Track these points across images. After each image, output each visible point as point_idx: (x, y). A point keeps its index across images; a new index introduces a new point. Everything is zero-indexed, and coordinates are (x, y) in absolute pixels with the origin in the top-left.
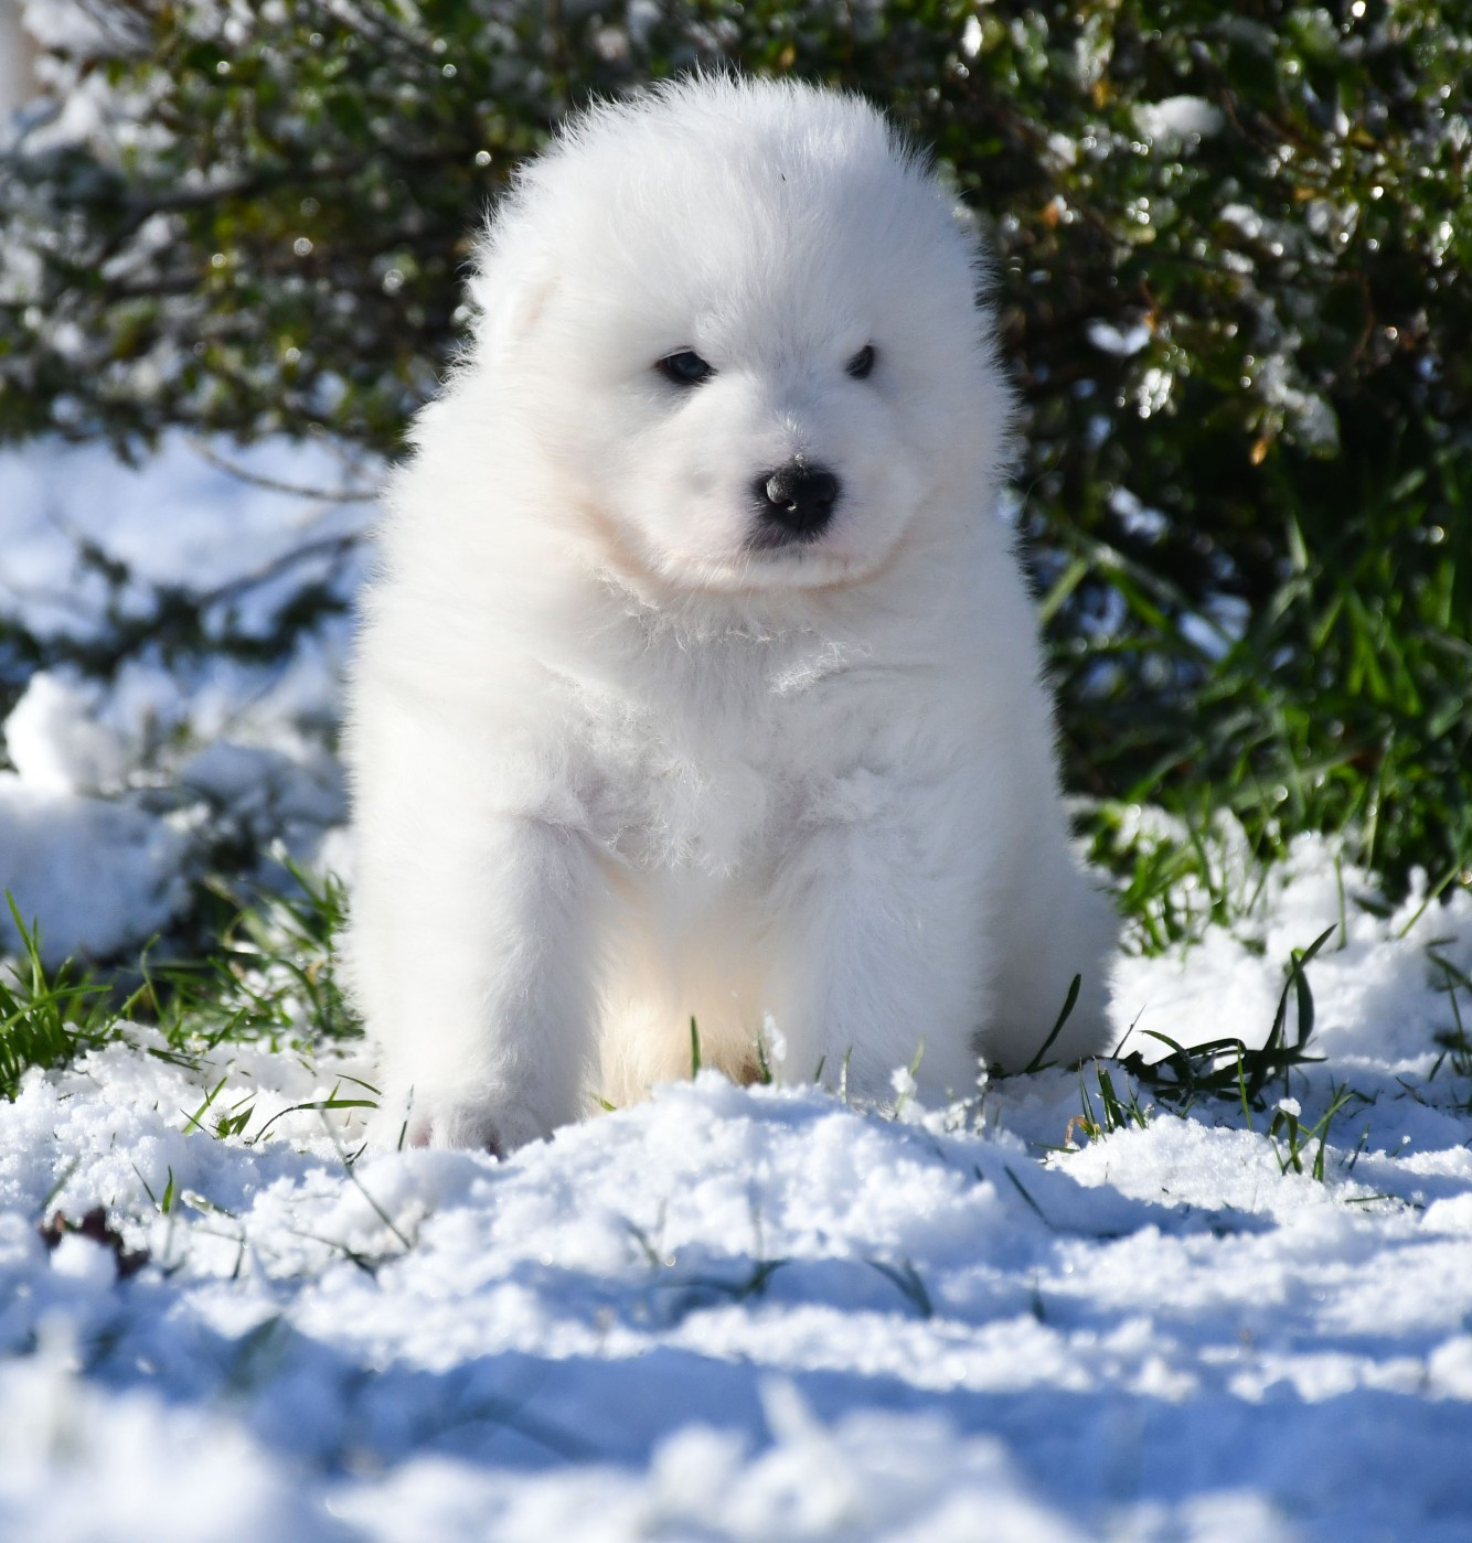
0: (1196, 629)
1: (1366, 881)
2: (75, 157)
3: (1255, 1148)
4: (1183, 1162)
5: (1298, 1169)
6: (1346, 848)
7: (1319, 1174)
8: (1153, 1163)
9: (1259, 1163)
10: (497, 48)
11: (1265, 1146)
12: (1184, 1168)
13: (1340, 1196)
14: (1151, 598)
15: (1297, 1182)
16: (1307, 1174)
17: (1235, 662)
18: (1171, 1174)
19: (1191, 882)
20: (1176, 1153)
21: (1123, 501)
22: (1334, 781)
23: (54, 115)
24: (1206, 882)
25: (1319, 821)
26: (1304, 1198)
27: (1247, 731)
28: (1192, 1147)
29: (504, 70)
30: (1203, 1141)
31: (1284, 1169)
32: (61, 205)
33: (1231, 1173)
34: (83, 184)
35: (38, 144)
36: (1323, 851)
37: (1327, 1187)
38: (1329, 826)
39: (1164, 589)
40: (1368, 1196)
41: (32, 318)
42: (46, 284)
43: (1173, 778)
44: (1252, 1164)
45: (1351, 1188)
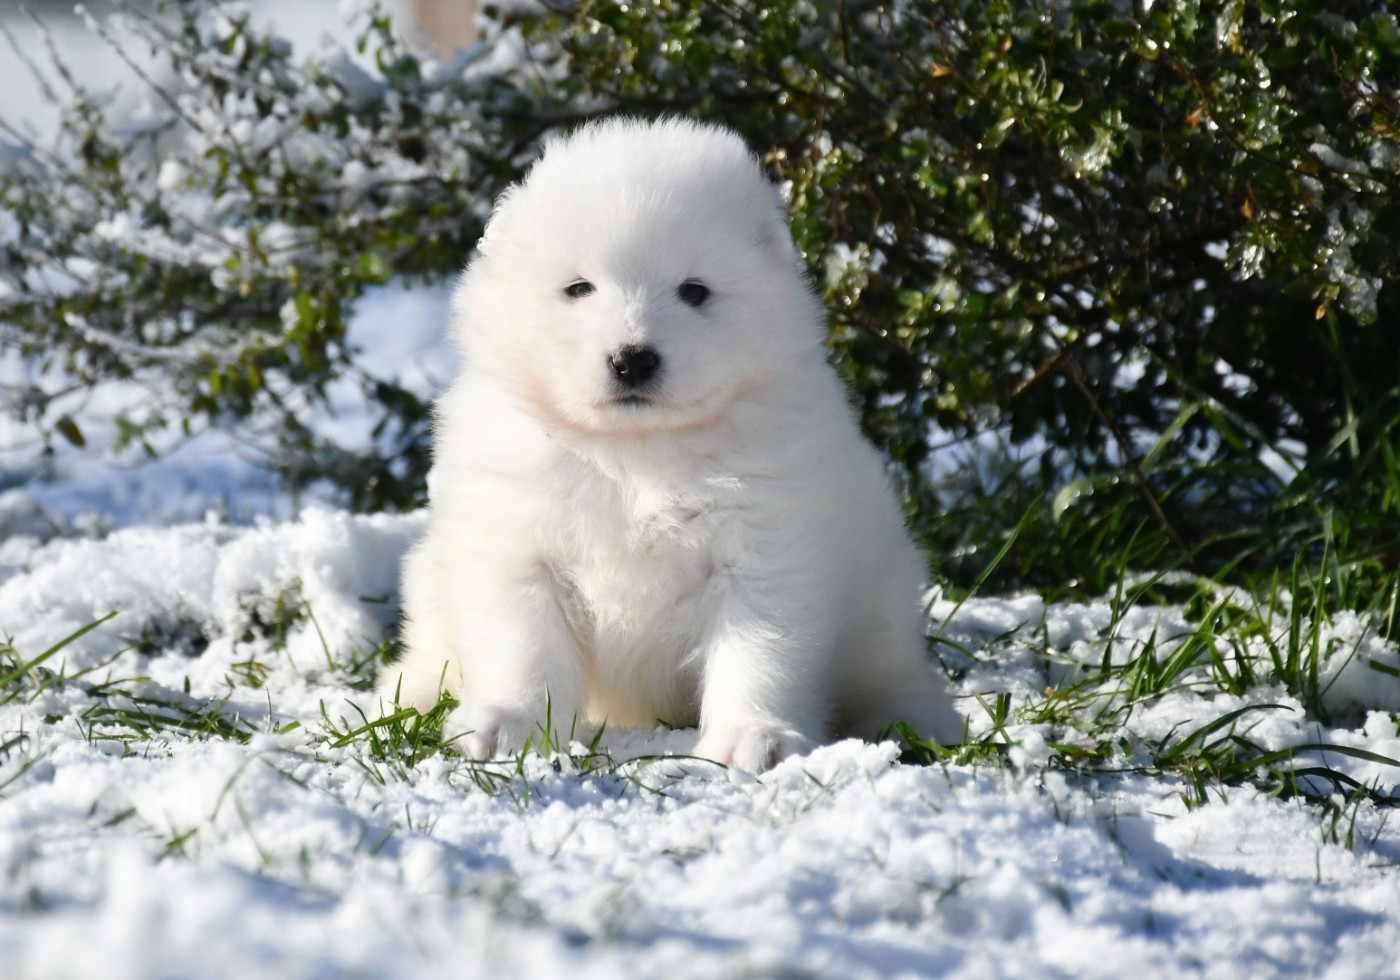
0: (1270, 458)
1: (1386, 646)
2: (498, 82)
3: (1306, 824)
4: (1252, 830)
5: (1335, 840)
6: (1372, 622)
7: (1349, 846)
8: (1231, 829)
9: (1307, 835)
10: (804, 19)
11: (1312, 824)
12: (1253, 835)
13: (1364, 863)
14: (1242, 435)
15: (1334, 851)
16: (1342, 844)
17: (1298, 486)
18: (1243, 838)
19: (1259, 639)
20: (1248, 823)
21: (1222, 367)
22: (1369, 572)
23: (486, 51)
24: (1267, 640)
25: (1354, 604)
26: (1338, 862)
27: (1305, 534)
28: (1259, 820)
29: (806, 35)
30: (1268, 817)
31: (1325, 840)
32: (487, 115)
33: (1287, 840)
34: (503, 102)
35: (471, 73)
36: (1357, 622)
37: (1356, 856)
38: (1360, 608)
39: (1251, 429)
40: (1385, 863)
41: (463, 194)
42: (473, 170)
43: (1248, 565)
44: (1302, 835)
45: (1373, 857)
